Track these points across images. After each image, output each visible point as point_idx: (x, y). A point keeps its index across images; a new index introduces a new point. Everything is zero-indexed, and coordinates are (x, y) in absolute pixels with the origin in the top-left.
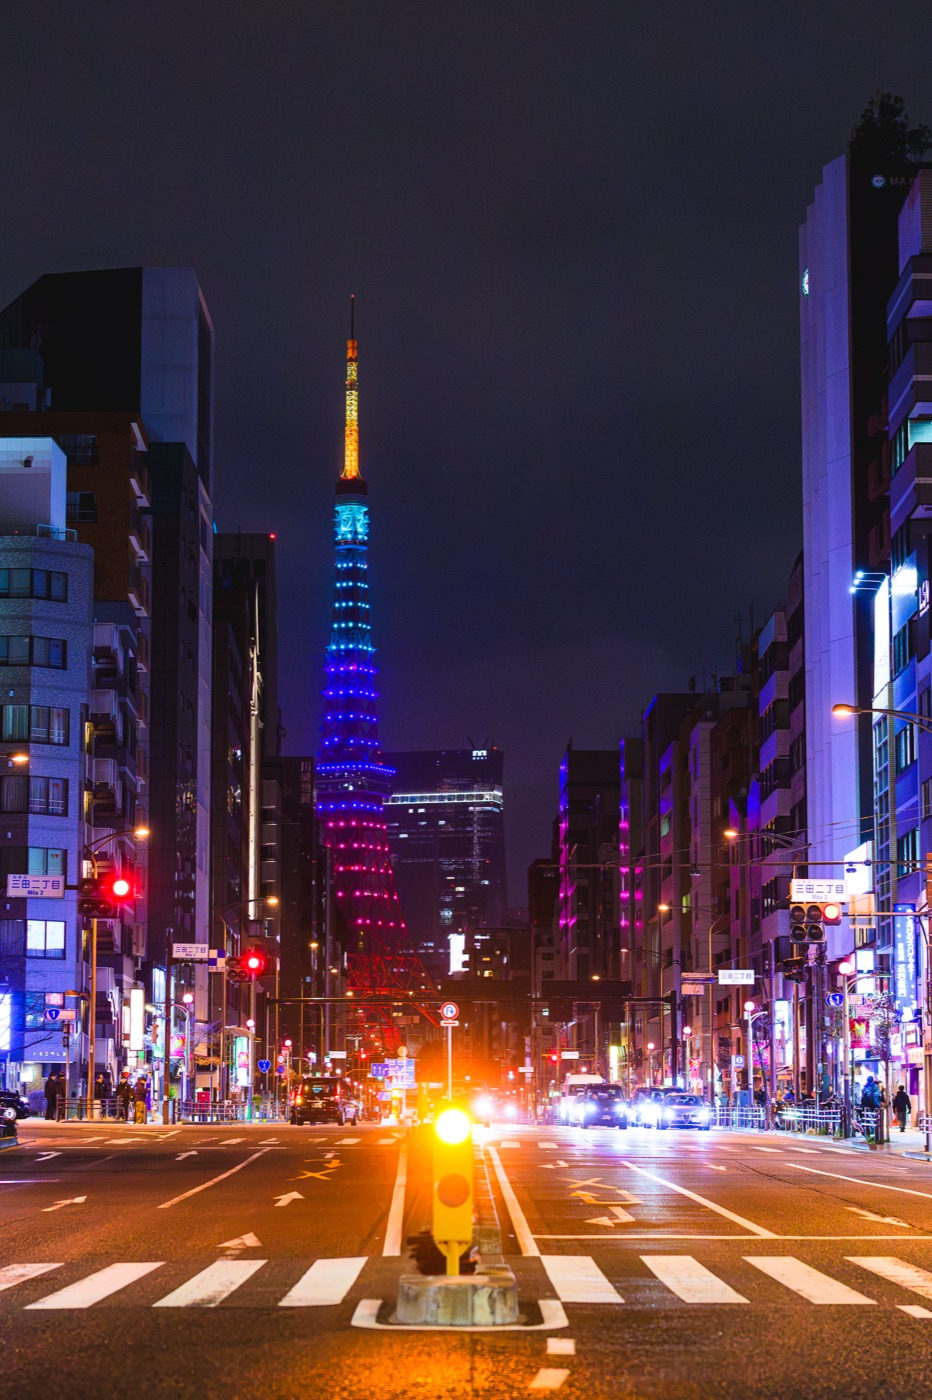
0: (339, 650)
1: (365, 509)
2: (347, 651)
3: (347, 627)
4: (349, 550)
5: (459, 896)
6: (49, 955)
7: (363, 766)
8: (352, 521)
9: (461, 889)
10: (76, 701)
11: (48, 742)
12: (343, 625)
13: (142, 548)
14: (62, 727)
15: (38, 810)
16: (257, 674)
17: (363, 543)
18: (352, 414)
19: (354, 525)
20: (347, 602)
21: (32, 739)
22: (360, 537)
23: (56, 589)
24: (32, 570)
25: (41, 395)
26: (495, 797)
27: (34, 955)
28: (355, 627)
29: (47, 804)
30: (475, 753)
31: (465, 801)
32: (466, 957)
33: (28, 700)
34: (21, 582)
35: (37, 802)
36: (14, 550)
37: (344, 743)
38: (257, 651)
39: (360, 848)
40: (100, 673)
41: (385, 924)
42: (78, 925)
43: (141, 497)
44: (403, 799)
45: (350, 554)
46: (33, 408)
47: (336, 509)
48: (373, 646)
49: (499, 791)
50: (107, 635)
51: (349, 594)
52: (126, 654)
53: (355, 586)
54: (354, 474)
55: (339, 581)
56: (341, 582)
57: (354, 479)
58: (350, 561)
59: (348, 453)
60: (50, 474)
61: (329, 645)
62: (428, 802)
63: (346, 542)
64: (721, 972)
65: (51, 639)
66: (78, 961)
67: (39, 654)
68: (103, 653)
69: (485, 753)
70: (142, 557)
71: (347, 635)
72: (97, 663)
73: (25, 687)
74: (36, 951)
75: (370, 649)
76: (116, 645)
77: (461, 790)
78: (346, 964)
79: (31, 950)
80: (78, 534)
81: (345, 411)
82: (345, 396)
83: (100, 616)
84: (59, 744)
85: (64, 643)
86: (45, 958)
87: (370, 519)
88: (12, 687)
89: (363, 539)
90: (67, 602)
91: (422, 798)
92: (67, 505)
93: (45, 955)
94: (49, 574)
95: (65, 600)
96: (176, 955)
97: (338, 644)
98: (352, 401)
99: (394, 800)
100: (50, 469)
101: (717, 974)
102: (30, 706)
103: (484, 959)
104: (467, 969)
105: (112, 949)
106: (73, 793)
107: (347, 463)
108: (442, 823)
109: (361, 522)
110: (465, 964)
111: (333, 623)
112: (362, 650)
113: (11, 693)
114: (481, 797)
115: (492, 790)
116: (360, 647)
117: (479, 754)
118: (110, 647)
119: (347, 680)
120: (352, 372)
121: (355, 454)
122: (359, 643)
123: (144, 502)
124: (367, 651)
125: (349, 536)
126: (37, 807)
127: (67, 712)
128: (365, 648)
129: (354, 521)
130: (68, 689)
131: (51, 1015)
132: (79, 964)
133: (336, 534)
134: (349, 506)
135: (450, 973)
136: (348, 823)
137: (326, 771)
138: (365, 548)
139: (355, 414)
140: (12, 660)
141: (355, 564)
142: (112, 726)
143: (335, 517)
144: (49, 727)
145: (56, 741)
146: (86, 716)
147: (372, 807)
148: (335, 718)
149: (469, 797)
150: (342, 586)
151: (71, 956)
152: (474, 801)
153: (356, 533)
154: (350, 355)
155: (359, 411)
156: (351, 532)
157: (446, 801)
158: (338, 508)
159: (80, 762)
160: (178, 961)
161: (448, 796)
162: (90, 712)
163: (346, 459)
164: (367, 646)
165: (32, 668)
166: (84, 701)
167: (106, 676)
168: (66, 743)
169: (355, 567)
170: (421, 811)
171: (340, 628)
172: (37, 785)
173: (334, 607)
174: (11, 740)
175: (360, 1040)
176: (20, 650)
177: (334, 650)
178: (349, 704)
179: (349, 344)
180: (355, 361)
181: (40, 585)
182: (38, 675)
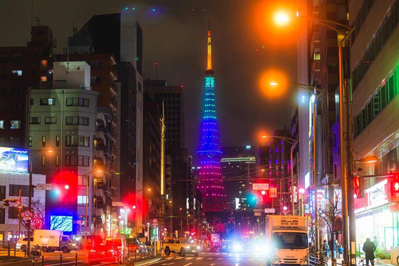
1: (214, 78)
2: (209, 118)
3: (209, 112)
4: (209, 90)
5: (243, 187)
6: (84, 205)
7: (214, 151)
9: (244, 185)
10: (91, 135)
11: (84, 146)
12: (208, 111)
13: (114, 91)
14: (87, 142)
15: (81, 165)
16: (163, 125)
18: (209, 51)
19: (210, 83)
20: (209, 104)
21: (79, 145)
22: (212, 86)
23: (86, 103)
24: (79, 98)
25: (91, 49)
26: (253, 159)
27: (80, 205)
28: (211, 112)
29: (83, 163)
30: (247, 147)
31: (245, 160)
32: (240, 205)
33: (78, 134)
34: (76, 102)
35: (80, 162)
36: (73, 93)
37: (208, 144)
38: (163, 119)
39: (213, 174)
40: (99, 127)
41: (220, 195)
42: (92, 196)
43: (114, 77)
44: (227, 160)
46: (89, 53)
48: (216, 117)
49: (254, 157)
50: (101, 116)
51: (209, 102)
52: (107, 121)
53: (211, 100)
54: (210, 68)
56: (207, 99)
57: (210, 70)
58: (209, 93)
60: (85, 72)
61: (204, 116)
62: (234, 161)
63: (208, 88)
64: (265, 209)
65: (84, 117)
66: (92, 207)
67: (81, 122)
68: (99, 121)
69: (250, 147)
70: (115, 94)
71: (209, 114)
72: (98, 124)
73: (77, 131)
74: (80, 204)
75: (215, 118)
76: (103, 119)
77: (244, 157)
78: (202, 207)
79: (79, 204)
80: (92, 88)
81: (207, 51)
82: (207, 46)
83: (98, 111)
84: (86, 147)
85: (88, 118)
86: (83, 206)
87: (215, 81)
88: (73, 131)
89: (213, 87)
90: (89, 107)
91: (230, 160)
92: (91, 80)
93: (83, 205)
94: (84, 99)
95: (88, 106)
96: (113, 205)
97: (206, 117)
98: (209, 48)
99: (223, 160)
100: (84, 70)
101: (264, 210)
102: (78, 136)
103: (244, 205)
104: (240, 208)
105: (103, 203)
106: (91, 160)
107: (208, 65)
108: (238, 166)
109: (212, 82)
110: (239, 207)
111: (205, 110)
113: (73, 133)
114: (249, 159)
115: (252, 157)
116: (212, 117)
118: (101, 120)
119: (210, 126)
120: (209, 40)
121: (211, 63)
123: (115, 79)
124: (214, 118)
125: (209, 86)
127: (89, 138)
128: (214, 117)
129: (210, 81)
130: (89, 131)
131: (75, 222)
132: (93, 208)
133: (205, 85)
134: (209, 78)
135: (236, 209)
136: (209, 167)
137: (203, 152)
138: (214, 89)
139: (210, 52)
140: (73, 123)
141: (211, 94)
142: (103, 142)
143: (205, 81)
144: (84, 141)
145: (86, 146)
146: (95, 138)
147: (216, 162)
148: (205, 137)
151: (90, 205)
152: (247, 160)
153: (211, 85)
154: (209, 35)
156: (209, 85)
158: (206, 78)
159: (93, 151)
160: (114, 207)
161: (240, 159)
162: (96, 137)
165: (79, 125)
166: (94, 134)
167: (101, 128)
168: (89, 146)
171: (207, 112)
172: (80, 158)
173: (205, 106)
174: (73, 146)
175: (213, 228)
176: (75, 121)
177: (205, 118)
178: (209, 133)
179: (209, 32)
180: (210, 36)
181: (81, 102)
182: (80, 127)
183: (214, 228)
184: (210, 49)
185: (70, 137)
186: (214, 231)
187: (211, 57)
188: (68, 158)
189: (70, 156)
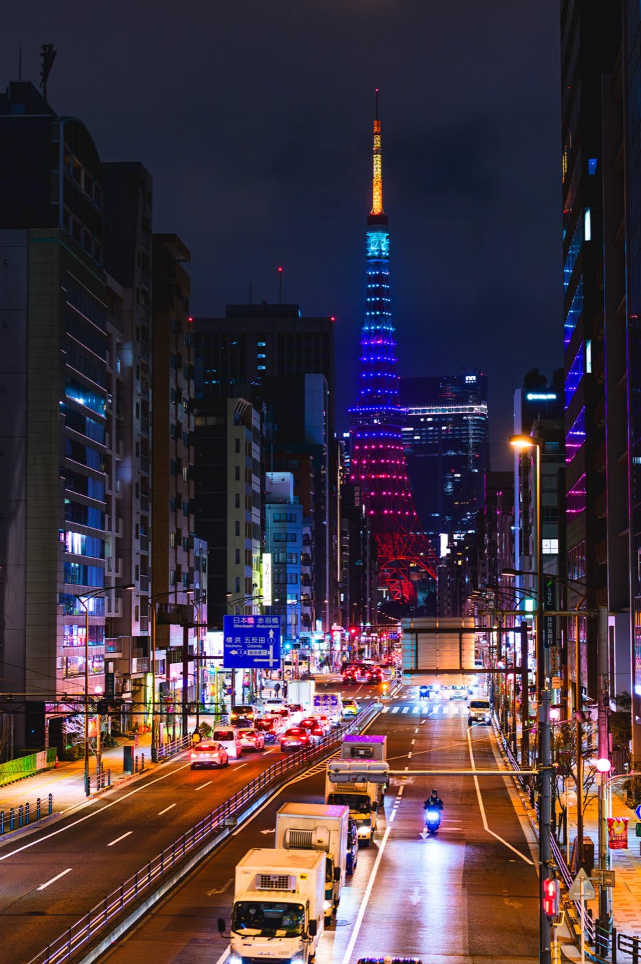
0: (370, 330)
1: (387, 235)
2: (376, 330)
3: (375, 315)
4: (376, 263)
5: (456, 480)
7: (388, 408)
8: (378, 243)
9: (458, 475)
10: (299, 550)
12: (373, 313)
14: (295, 558)
17: (386, 258)
18: (377, 171)
19: (379, 245)
20: (375, 297)
21: (287, 563)
22: (384, 253)
23: (293, 519)
24: (286, 513)
26: (482, 409)
28: (381, 315)
29: (292, 581)
30: (467, 378)
31: (460, 412)
32: (449, 550)
33: (286, 551)
34: (283, 518)
35: (289, 580)
36: (280, 508)
37: (374, 392)
39: (385, 463)
40: (305, 540)
41: (403, 513)
42: (300, 615)
44: (416, 411)
45: (377, 266)
47: (368, 235)
48: (393, 327)
49: (485, 405)
50: (307, 530)
51: (377, 292)
53: (380, 287)
54: (379, 211)
55: (370, 284)
56: (371, 284)
57: (380, 215)
58: (377, 270)
59: (375, 197)
61: (363, 326)
62: (434, 413)
63: (373, 257)
65: (292, 534)
67: (289, 539)
68: (306, 535)
69: (474, 378)
71: (376, 320)
72: (304, 538)
73: (285, 548)
75: (391, 329)
77: (457, 404)
81: (373, 168)
82: (373, 158)
83: (305, 525)
85: (296, 534)
87: (390, 241)
89: (386, 255)
91: (430, 411)
94: (291, 514)
95: (295, 522)
97: (370, 326)
98: (377, 162)
100: (289, 481)
102: (286, 553)
107: (374, 204)
108: (444, 428)
109: (384, 243)
112: (386, 330)
114: (472, 409)
115: (480, 404)
116: (382, 327)
117: (471, 379)
119: (376, 350)
120: (377, 142)
121: (380, 198)
122: (384, 325)
124: (389, 330)
125: (376, 253)
126: (289, 582)
127: (297, 554)
129: (380, 242)
133: (368, 252)
134: (376, 233)
135: (440, 557)
136: (377, 446)
137: (361, 411)
138: (387, 261)
139: (380, 170)
141: (380, 272)
143: (366, 240)
144: (292, 559)
146: (302, 554)
148: (368, 376)
149: (463, 409)
150: (371, 287)
152: (467, 412)
153: (381, 251)
154: (376, 130)
155: (383, 168)
156: (377, 250)
157: (447, 413)
161: (448, 409)
163: (374, 201)
164: (389, 327)
165: (287, 542)
166: (301, 550)
167: (306, 542)
168: (296, 563)
169: (380, 274)
170: (429, 419)
171: (371, 315)
172: (289, 575)
173: (367, 301)
174: (281, 563)
175: (386, 591)
176: (283, 537)
177: (367, 330)
178: (378, 366)
179: (375, 123)
180: (379, 134)
181: (289, 518)
182: (289, 544)
183: (389, 589)
184: (379, 163)
185: (278, 554)
186: (388, 597)
187: (380, 184)
188: (276, 575)
189: (279, 574)
